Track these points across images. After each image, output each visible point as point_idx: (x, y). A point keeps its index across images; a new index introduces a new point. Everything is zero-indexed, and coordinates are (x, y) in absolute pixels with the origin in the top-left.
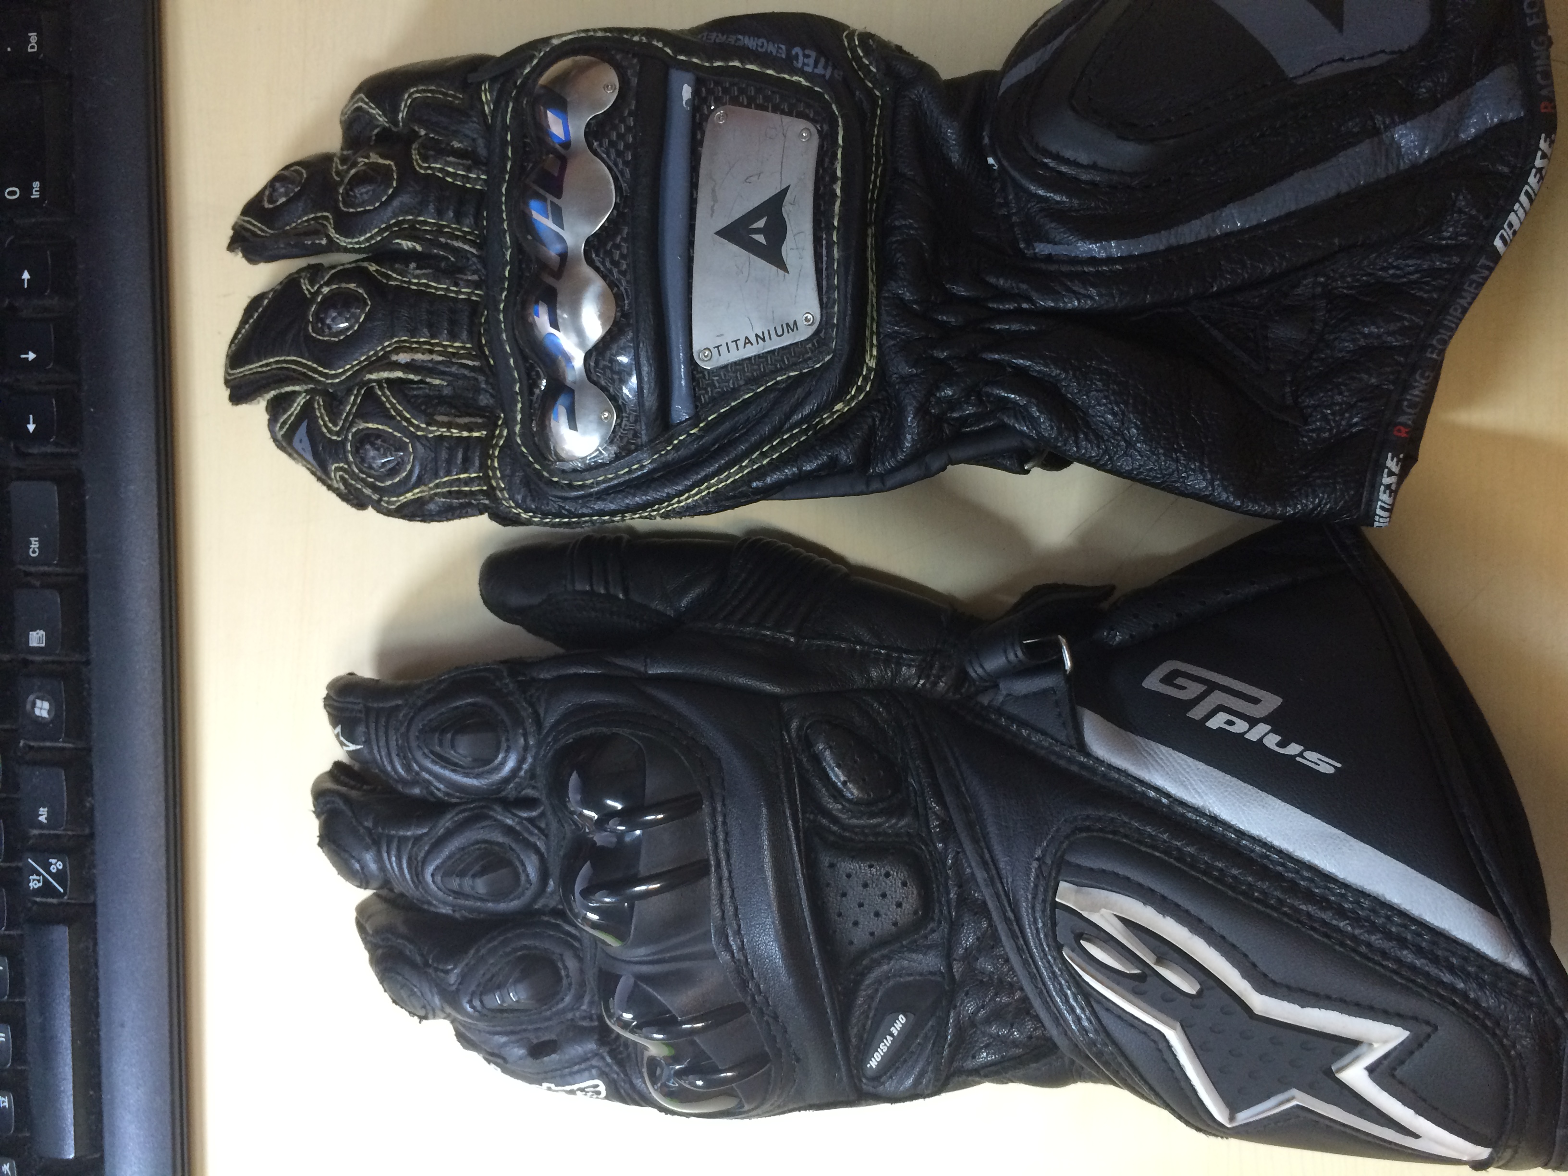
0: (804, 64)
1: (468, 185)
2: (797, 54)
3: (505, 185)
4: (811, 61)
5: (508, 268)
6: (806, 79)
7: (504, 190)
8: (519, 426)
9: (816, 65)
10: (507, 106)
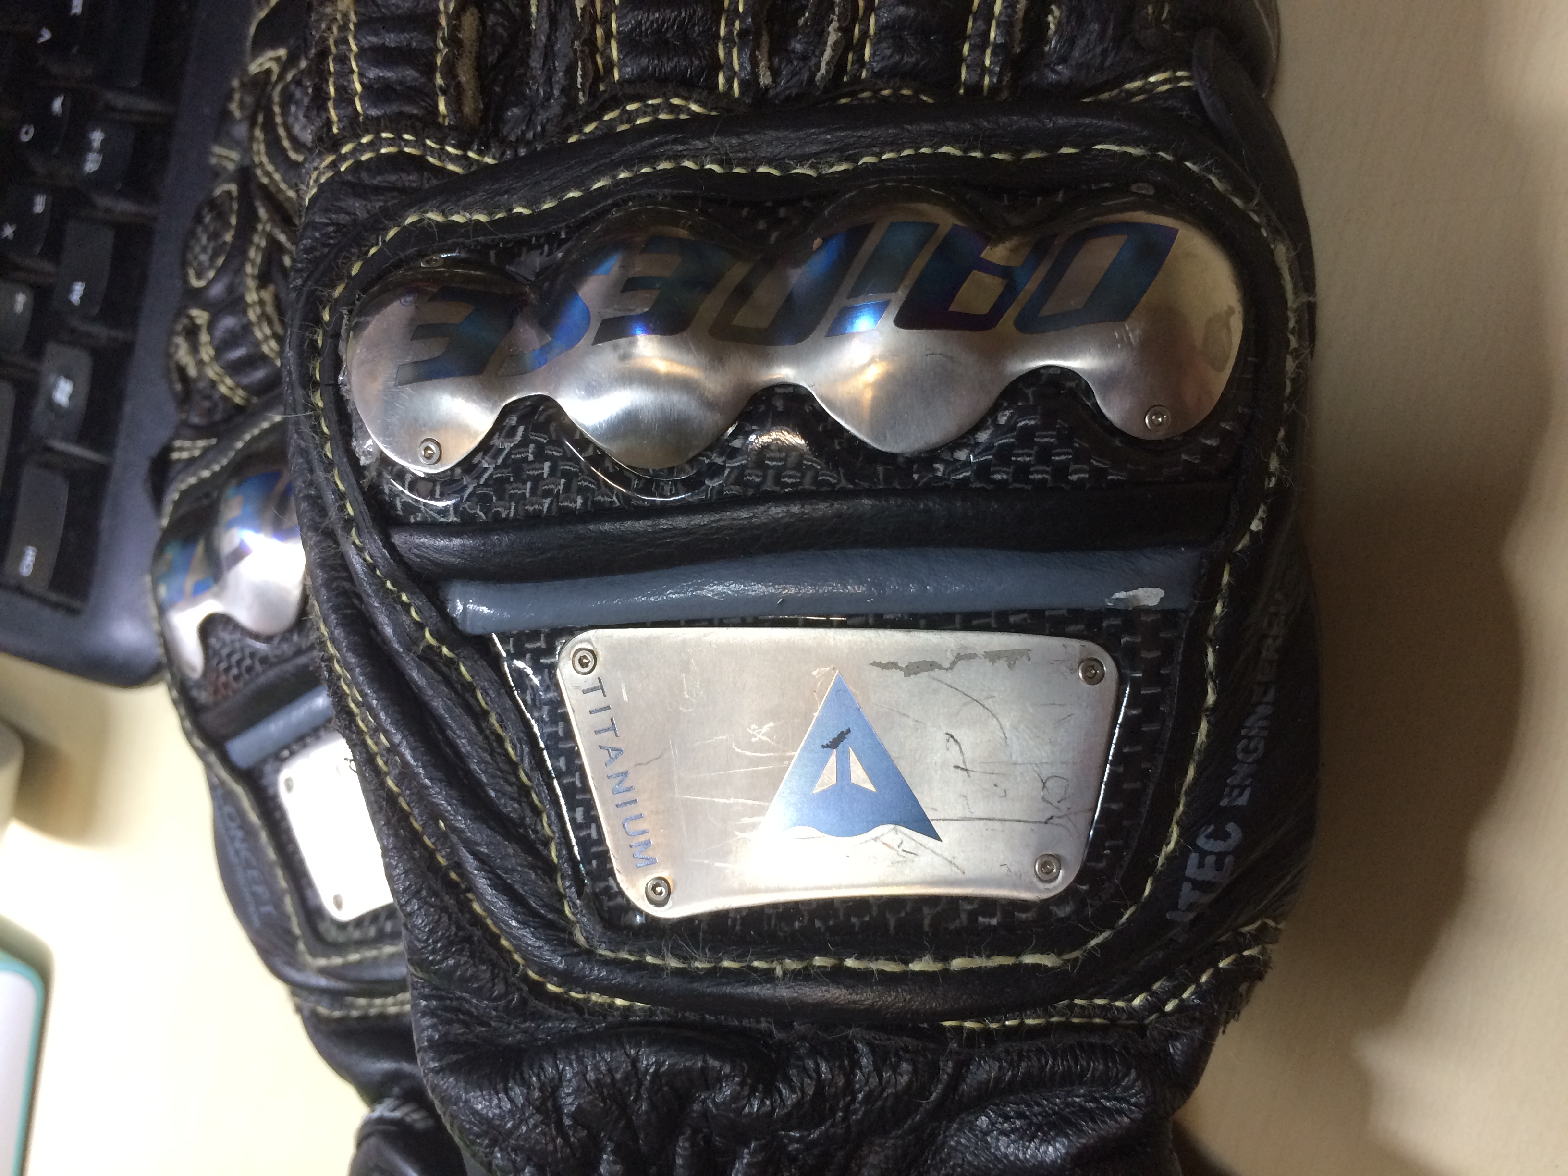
0: (1203, 854)
1: (966, 48)
2: (1226, 836)
3: (958, 153)
4: (1208, 874)
5: (775, 172)
6: (1170, 858)
7: (945, 149)
8: (439, 218)
9: (1200, 886)
10: (1135, 143)
